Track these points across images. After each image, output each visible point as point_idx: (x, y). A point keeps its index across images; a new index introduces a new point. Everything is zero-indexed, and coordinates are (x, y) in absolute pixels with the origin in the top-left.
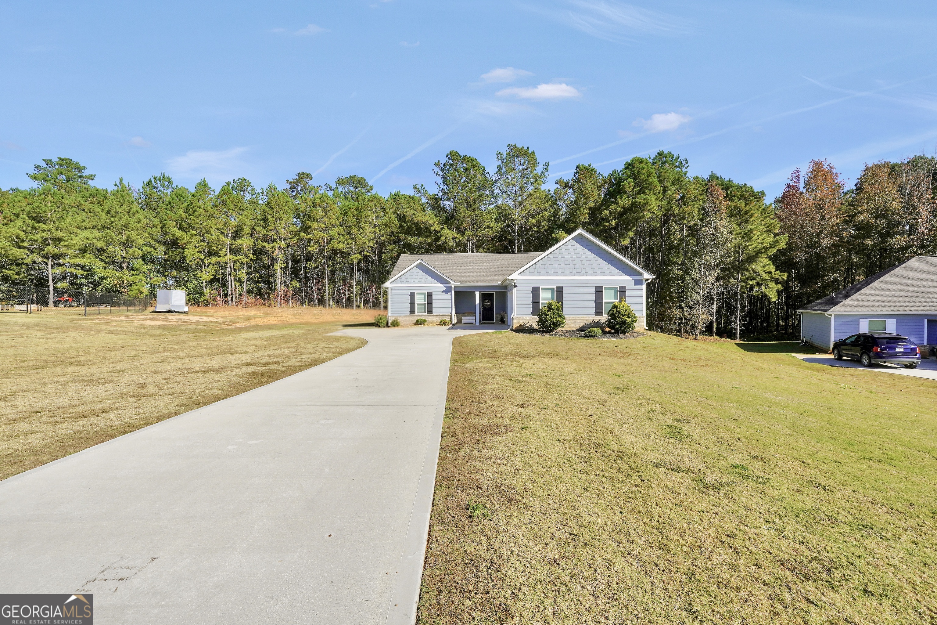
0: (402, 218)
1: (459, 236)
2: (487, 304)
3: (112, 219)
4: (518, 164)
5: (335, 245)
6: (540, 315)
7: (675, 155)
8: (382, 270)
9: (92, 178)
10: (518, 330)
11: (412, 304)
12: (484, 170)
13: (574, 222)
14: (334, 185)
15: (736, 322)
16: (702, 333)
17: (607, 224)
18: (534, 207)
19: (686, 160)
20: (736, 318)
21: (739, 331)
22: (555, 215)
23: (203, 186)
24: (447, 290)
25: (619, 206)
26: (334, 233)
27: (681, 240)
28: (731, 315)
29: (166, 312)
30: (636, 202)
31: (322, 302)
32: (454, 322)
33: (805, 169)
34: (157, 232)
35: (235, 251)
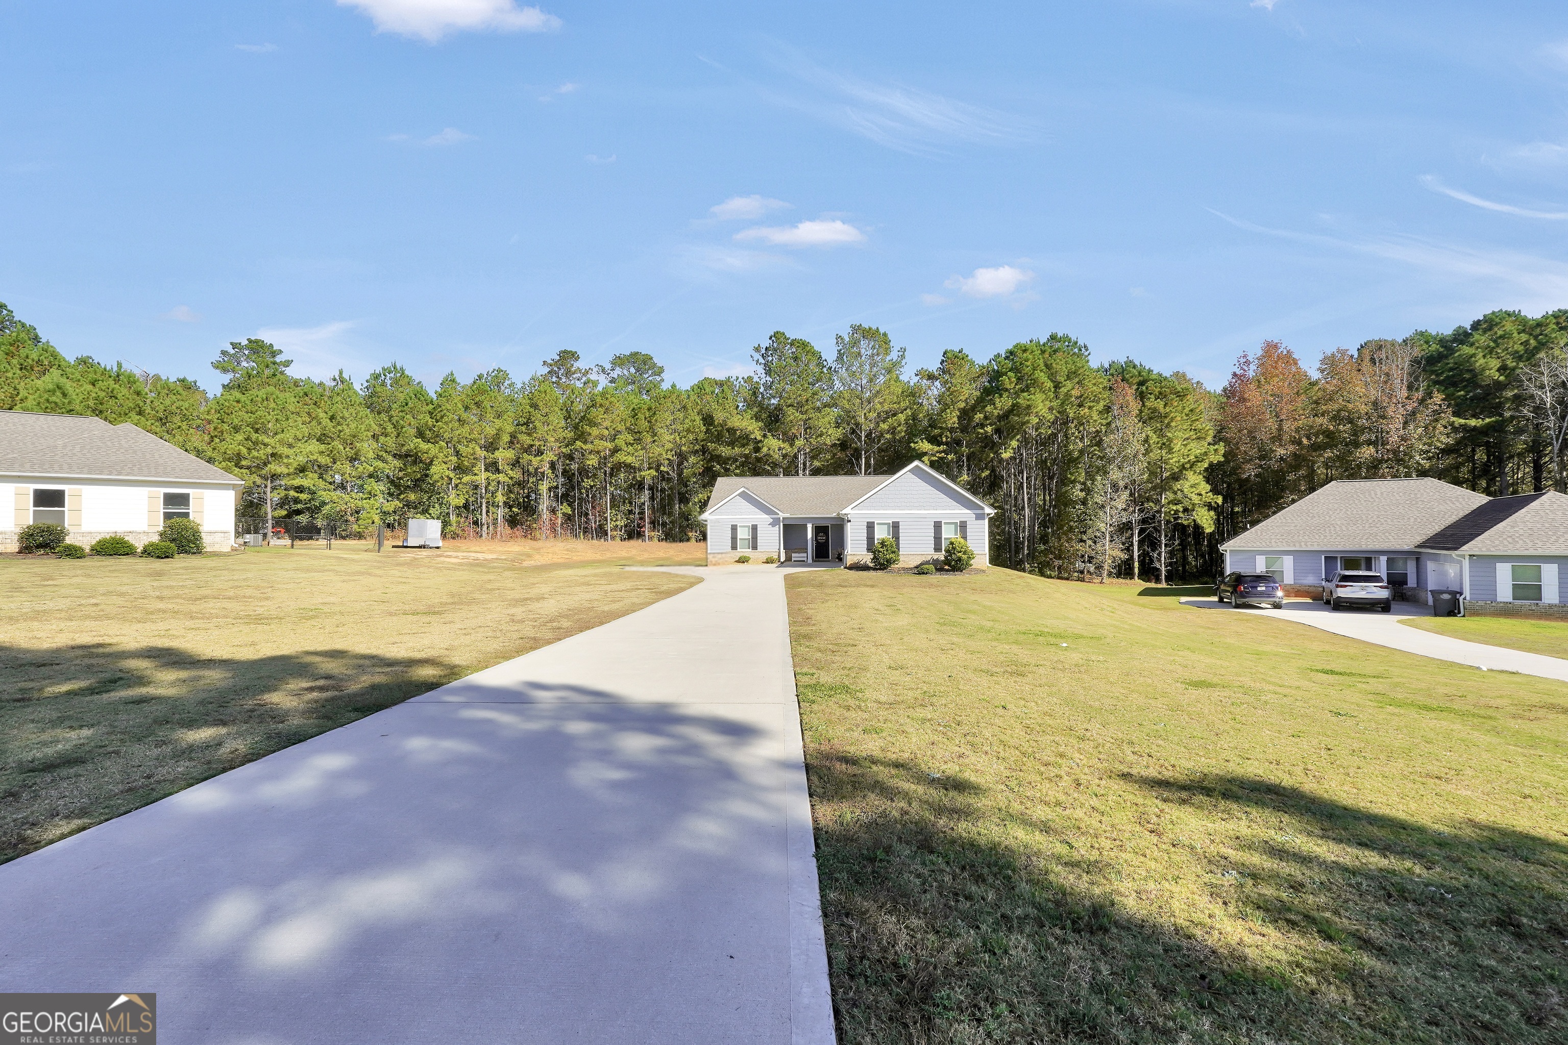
0: (708, 420)
1: (786, 445)
2: (822, 538)
3: (339, 428)
4: (865, 347)
5: (621, 457)
6: (874, 552)
7: (1074, 339)
8: (683, 490)
9: (288, 363)
10: (851, 568)
11: (734, 539)
12: (821, 357)
13: (941, 428)
14: (608, 366)
15: (1160, 560)
16: (1110, 574)
17: (981, 431)
18: (886, 408)
19: (1085, 347)
20: (1159, 554)
21: (1163, 572)
22: (914, 417)
23: (450, 381)
24: (775, 523)
25: (996, 408)
26: (620, 442)
27: (1082, 452)
28: (1153, 550)
29: (420, 547)
30: (1018, 403)
31: (601, 532)
32: (783, 559)
33: (1254, 352)
34: (390, 442)
35: (493, 467)
